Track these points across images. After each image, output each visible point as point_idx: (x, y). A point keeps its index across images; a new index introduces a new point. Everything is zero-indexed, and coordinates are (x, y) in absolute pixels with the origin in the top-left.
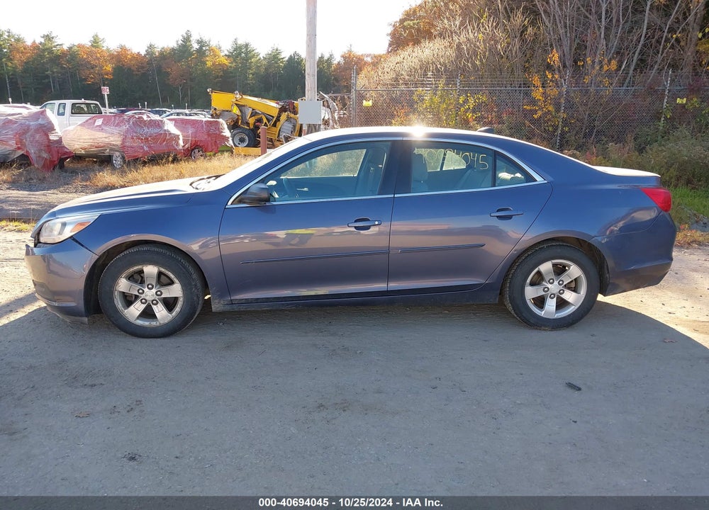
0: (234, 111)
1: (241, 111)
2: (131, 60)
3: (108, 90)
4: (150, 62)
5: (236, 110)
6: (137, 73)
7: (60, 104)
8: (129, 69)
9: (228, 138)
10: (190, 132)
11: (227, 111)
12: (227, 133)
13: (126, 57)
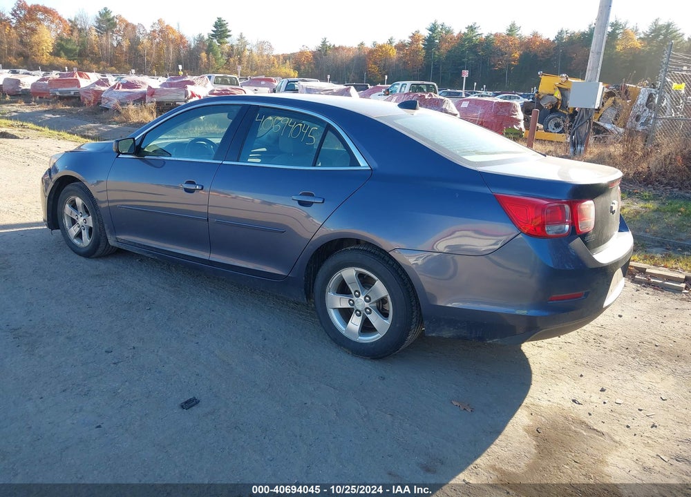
0: (556, 95)
1: (562, 95)
2: (539, 46)
3: (467, 74)
4: (556, 49)
5: (558, 95)
6: (542, 59)
7: (403, 84)
8: (535, 55)
9: (519, 121)
10: (480, 112)
11: (549, 95)
12: (520, 115)
13: (534, 44)
